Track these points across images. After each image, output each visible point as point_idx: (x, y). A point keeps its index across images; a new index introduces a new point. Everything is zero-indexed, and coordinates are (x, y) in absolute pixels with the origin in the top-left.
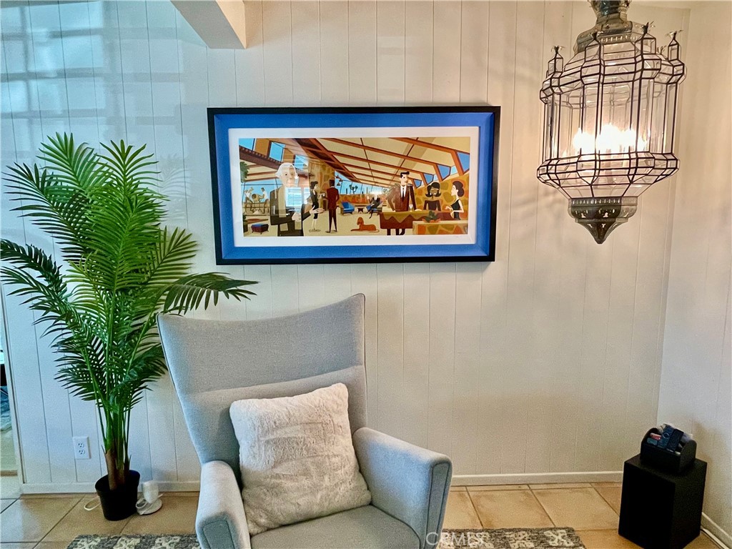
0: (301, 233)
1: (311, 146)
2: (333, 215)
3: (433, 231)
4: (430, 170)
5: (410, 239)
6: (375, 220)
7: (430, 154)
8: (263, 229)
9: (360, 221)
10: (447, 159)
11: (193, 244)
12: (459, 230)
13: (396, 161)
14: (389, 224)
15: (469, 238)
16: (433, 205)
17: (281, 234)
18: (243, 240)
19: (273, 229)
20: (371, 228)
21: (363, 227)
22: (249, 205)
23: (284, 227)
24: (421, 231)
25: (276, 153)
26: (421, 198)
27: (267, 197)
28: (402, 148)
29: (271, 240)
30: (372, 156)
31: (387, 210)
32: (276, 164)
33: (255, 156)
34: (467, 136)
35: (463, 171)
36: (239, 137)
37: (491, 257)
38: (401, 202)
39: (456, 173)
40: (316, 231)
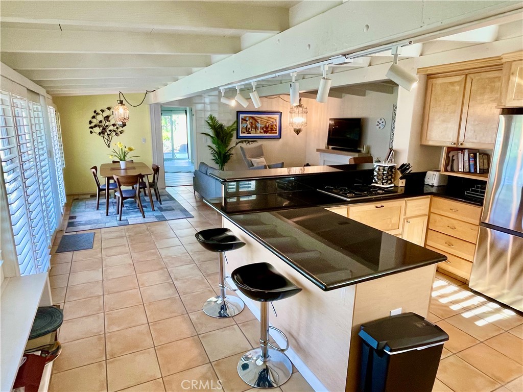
0: (250, 133)
1: (253, 118)
2: (256, 130)
4: (271, 122)
5: (268, 134)
6: (263, 131)
7: (271, 120)
8: (244, 133)
10: (274, 121)
13: (266, 121)
14: (265, 132)
15: (277, 135)
16: (272, 129)
18: (241, 135)
19: (246, 133)
21: (261, 132)
22: (242, 128)
24: (270, 133)
25: (247, 119)
26: (270, 127)
27: (245, 126)
28: (267, 118)
29: (246, 135)
30: (263, 120)
31: (265, 129)
32: (247, 121)
33: (244, 120)
34: (277, 117)
35: (276, 123)
36: (242, 116)
37: (281, 138)
38: (267, 128)
39: (275, 123)
40: (252, 133)
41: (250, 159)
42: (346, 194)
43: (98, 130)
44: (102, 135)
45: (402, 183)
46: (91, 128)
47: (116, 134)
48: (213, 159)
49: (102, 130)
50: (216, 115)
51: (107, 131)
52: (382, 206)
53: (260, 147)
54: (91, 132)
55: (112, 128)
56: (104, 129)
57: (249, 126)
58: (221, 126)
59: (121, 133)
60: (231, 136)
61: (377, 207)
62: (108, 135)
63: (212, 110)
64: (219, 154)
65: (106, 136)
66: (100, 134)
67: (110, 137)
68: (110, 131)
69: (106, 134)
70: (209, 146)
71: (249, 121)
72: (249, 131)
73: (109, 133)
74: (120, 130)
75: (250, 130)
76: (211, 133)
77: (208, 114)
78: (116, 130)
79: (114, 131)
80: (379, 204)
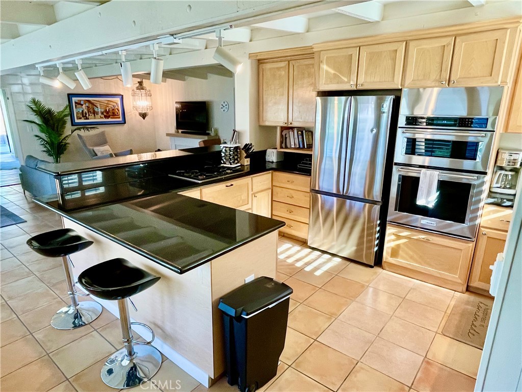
0: (88, 119)
1: (89, 101)
2: (95, 115)
3: (114, 118)
4: (112, 106)
5: (110, 120)
6: (103, 116)
7: (112, 103)
8: (80, 118)
9: (100, 116)
10: (115, 104)
13: (106, 104)
14: (106, 117)
15: (121, 119)
16: (114, 113)
17: (85, 119)
18: (77, 121)
19: (83, 118)
20: (102, 118)
21: (101, 118)
22: (77, 113)
24: (112, 118)
25: (82, 103)
27: (81, 111)
28: (106, 102)
30: (101, 103)
31: (105, 114)
32: (82, 105)
33: (77, 103)
34: (118, 100)
35: (118, 106)
36: (74, 99)
37: (125, 123)
38: (107, 113)
39: (117, 107)
40: (91, 119)
41: (91, 148)
42: (197, 176)
45: (247, 162)
48: (44, 151)
50: (40, 98)
52: (232, 185)
53: (103, 134)
57: (86, 111)
58: (49, 112)
60: (65, 122)
61: (227, 186)
63: (33, 93)
64: (51, 144)
70: (37, 136)
71: (84, 105)
72: (86, 116)
75: (87, 116)
76: (37, 120)
77: (30, 98)
80: (229, 183)
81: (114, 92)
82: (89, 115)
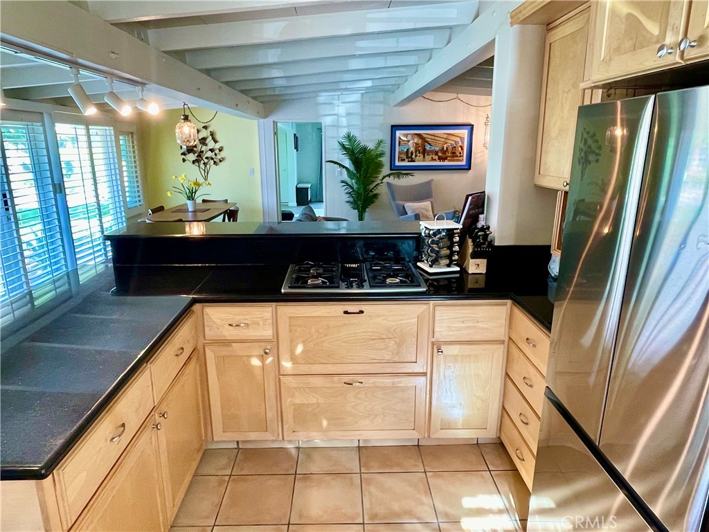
0: (414, 161)
1: (419, 135)
2: (424, 156)
3: (453, 161)
4: (453, 142)
5: (446, 163)
6: (436, 157)
7: (453, 138)
8: (403, 160)
9: (432, 158)
10: (458, 139)
11: (383, 165)
12: (460, 161)
13: (444, 140)
14: (440, 159)
15: (464, 163)
16: (454, 153)
17: (409, 161)
18: (397, 163)
19: (407, 160)
20: (435, 160)
21: (433, 160)
22: (400, 153)
23: (410, 159)
24: (450, 161)
26: (450, 150)
27: (405, 150)
28: (445, 136)
29: (406, 163)
30: (437, 138)
31: (440, 154)
34: (464, 133)
35: (463, 143)
36: (399, 133)
37: (470, 169)
38: (444, 152)
39: (460, 144)
40: (419, 161)
41: (401, 203)
43: (192, 157)
44: (197, 164)
45: (477, 267)
46: (183, 154)
47: (215, 163)
48: (348, 202)
49: (197, 156)
50: (355, 133)
51: (204, 158)
52: (361, 312)
53: (429, 183)
54: (184, 160)
55: (209, 154)
56: (199, 156)
57: (412, 149)
58: (364, 150)
59: (221, 161)
60: (380, 165)
61: (346, 312)
62: (204, 164)
63: (348, 126)
64: (358, 194)
65: (202, 166)
66: (194, 162)
67: (208, 166)
68: (207, 158)
69: (202, 162)
70: (343, 182)
71: (411, 142)
72: (411, 157)
73: (206, 161)
74: (219, 157)
75: (413, 156)
77: (344, 132)
78: (214, 157)
79: (212, 159)
80: (353, 307)
81: (460, 120)
82: (416, 156)
